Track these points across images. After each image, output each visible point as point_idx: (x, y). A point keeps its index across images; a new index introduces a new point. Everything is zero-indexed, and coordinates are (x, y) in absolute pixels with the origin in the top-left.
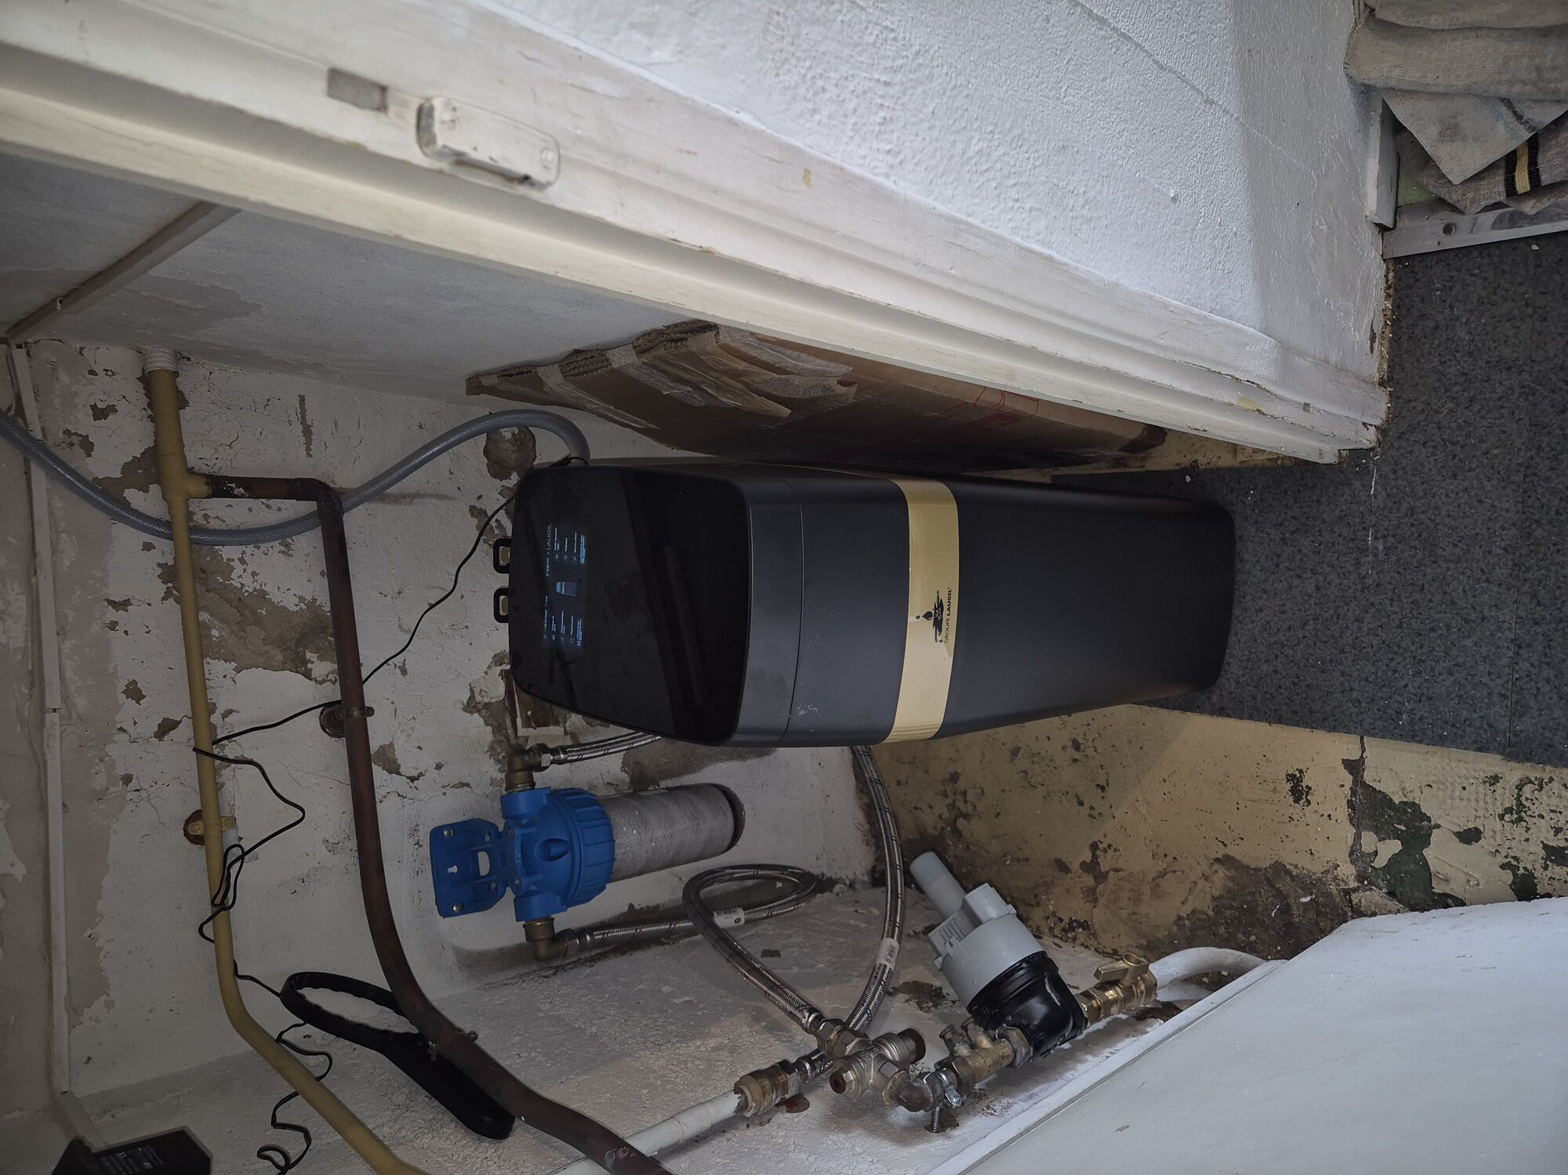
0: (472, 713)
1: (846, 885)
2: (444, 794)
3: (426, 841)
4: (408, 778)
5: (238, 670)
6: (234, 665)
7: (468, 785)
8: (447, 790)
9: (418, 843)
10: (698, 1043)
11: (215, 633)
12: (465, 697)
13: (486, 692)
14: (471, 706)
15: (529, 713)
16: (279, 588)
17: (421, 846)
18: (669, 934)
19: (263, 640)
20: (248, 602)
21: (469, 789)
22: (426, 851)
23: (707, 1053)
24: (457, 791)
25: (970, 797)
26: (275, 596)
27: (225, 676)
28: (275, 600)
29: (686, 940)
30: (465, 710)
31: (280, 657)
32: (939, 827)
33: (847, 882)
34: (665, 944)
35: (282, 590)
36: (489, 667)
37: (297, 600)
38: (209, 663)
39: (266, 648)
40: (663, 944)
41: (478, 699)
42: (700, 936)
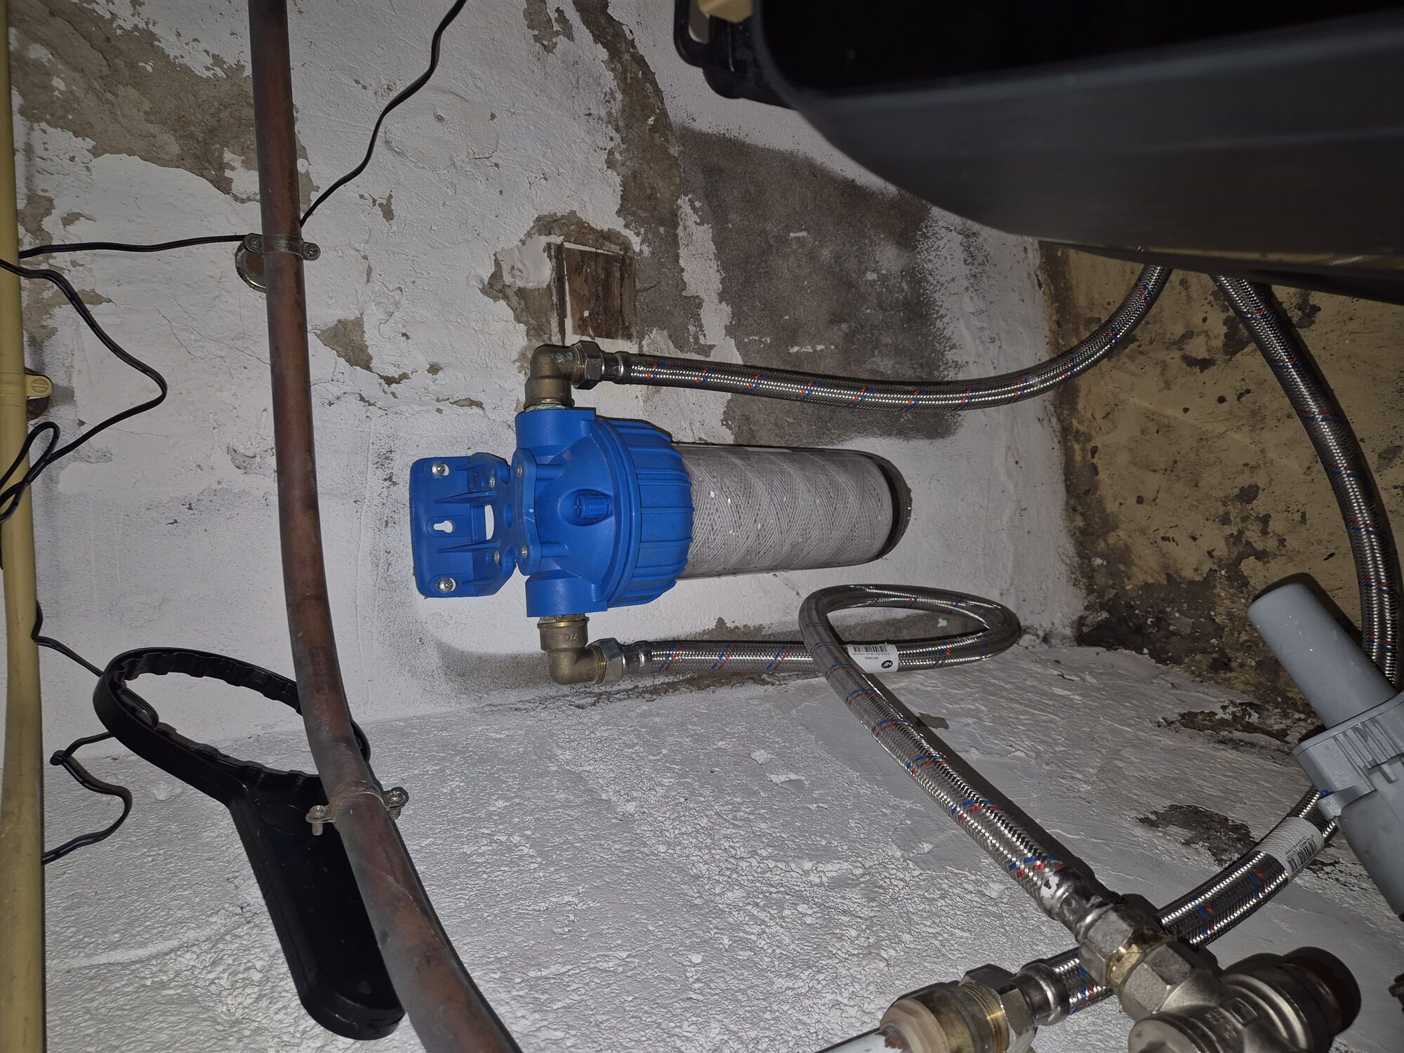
0: (495, 299)
1: (1038, 636)
2: (439, 411)
3: (404, 478)
4: (382, 377)
5: (96, 152)
6: (90, 143)
7: (479, 405)
8: (445, 406)
9: (390, 479)
10: (808, 865)
11: (58, 83)
12: (487, 272)
13: (520, 270)
14: (495, 287)
15: (586, 314)
16: (178, 34)
17: (395, 484)
18: (773, 669)
19: (146, 113)
20: (124, 47)
21: (481, 412)
22: (403, 492)
23: (820, 891)
24: (461, 410)
25: (1273, 526)
26: (171, 46)
27: (72, 159)
28: (172, 52)
29: (799, 681)
30: (483, 291)
31: (175, 148)
32: (1206, 569)
33: (1041, 633)
34: (768, 683)
35: (184, 40)
36: (529, 234)
37: (209, 61)
38: (45, 132)
39: (152, 128)
40: (764, 683)
41: (507, 279)
42: (823, 679)
